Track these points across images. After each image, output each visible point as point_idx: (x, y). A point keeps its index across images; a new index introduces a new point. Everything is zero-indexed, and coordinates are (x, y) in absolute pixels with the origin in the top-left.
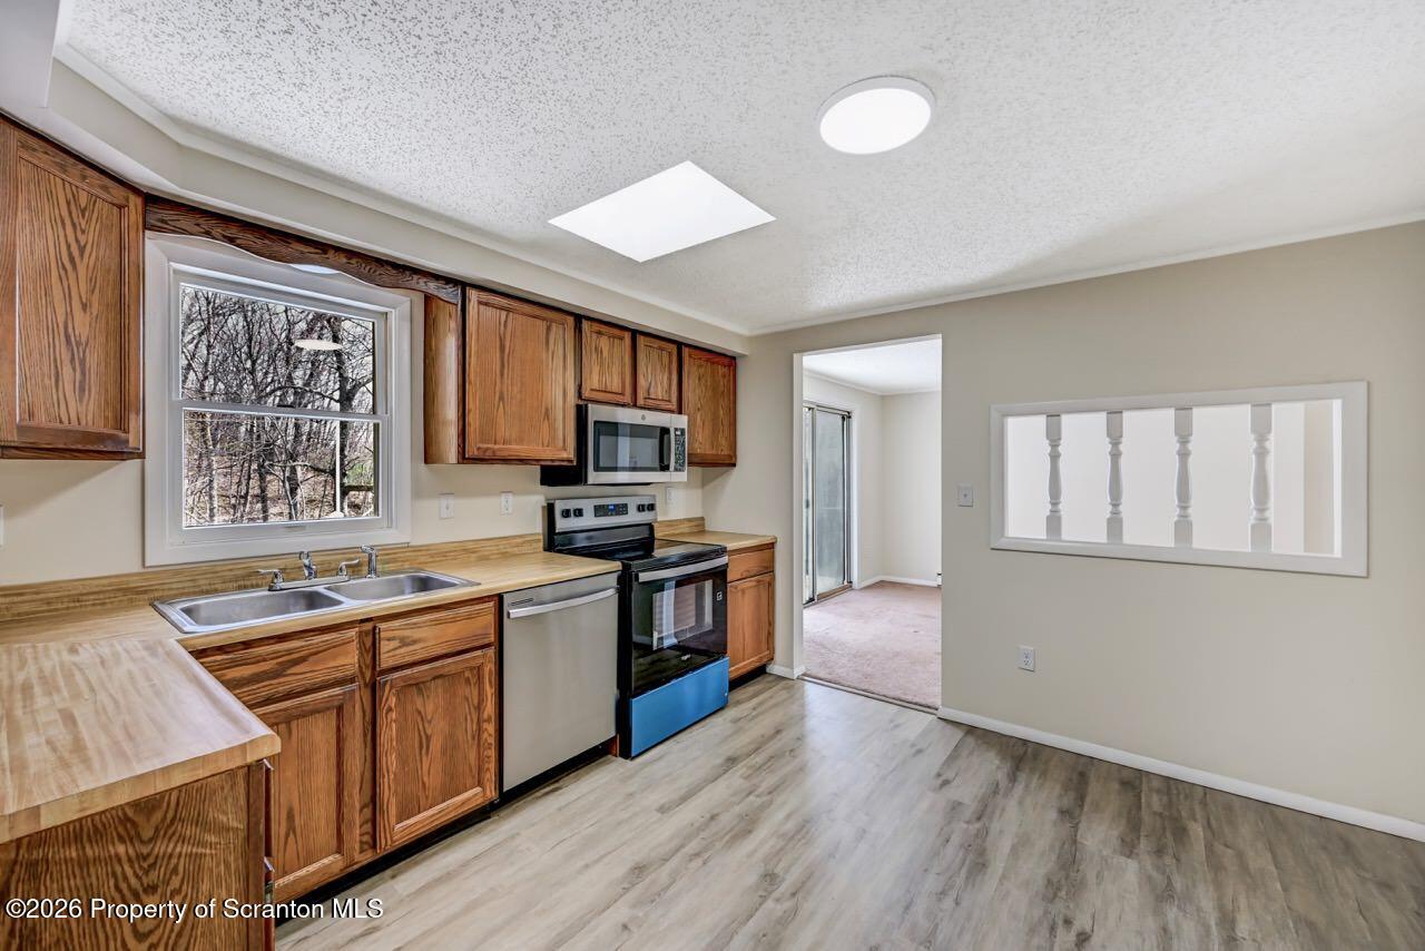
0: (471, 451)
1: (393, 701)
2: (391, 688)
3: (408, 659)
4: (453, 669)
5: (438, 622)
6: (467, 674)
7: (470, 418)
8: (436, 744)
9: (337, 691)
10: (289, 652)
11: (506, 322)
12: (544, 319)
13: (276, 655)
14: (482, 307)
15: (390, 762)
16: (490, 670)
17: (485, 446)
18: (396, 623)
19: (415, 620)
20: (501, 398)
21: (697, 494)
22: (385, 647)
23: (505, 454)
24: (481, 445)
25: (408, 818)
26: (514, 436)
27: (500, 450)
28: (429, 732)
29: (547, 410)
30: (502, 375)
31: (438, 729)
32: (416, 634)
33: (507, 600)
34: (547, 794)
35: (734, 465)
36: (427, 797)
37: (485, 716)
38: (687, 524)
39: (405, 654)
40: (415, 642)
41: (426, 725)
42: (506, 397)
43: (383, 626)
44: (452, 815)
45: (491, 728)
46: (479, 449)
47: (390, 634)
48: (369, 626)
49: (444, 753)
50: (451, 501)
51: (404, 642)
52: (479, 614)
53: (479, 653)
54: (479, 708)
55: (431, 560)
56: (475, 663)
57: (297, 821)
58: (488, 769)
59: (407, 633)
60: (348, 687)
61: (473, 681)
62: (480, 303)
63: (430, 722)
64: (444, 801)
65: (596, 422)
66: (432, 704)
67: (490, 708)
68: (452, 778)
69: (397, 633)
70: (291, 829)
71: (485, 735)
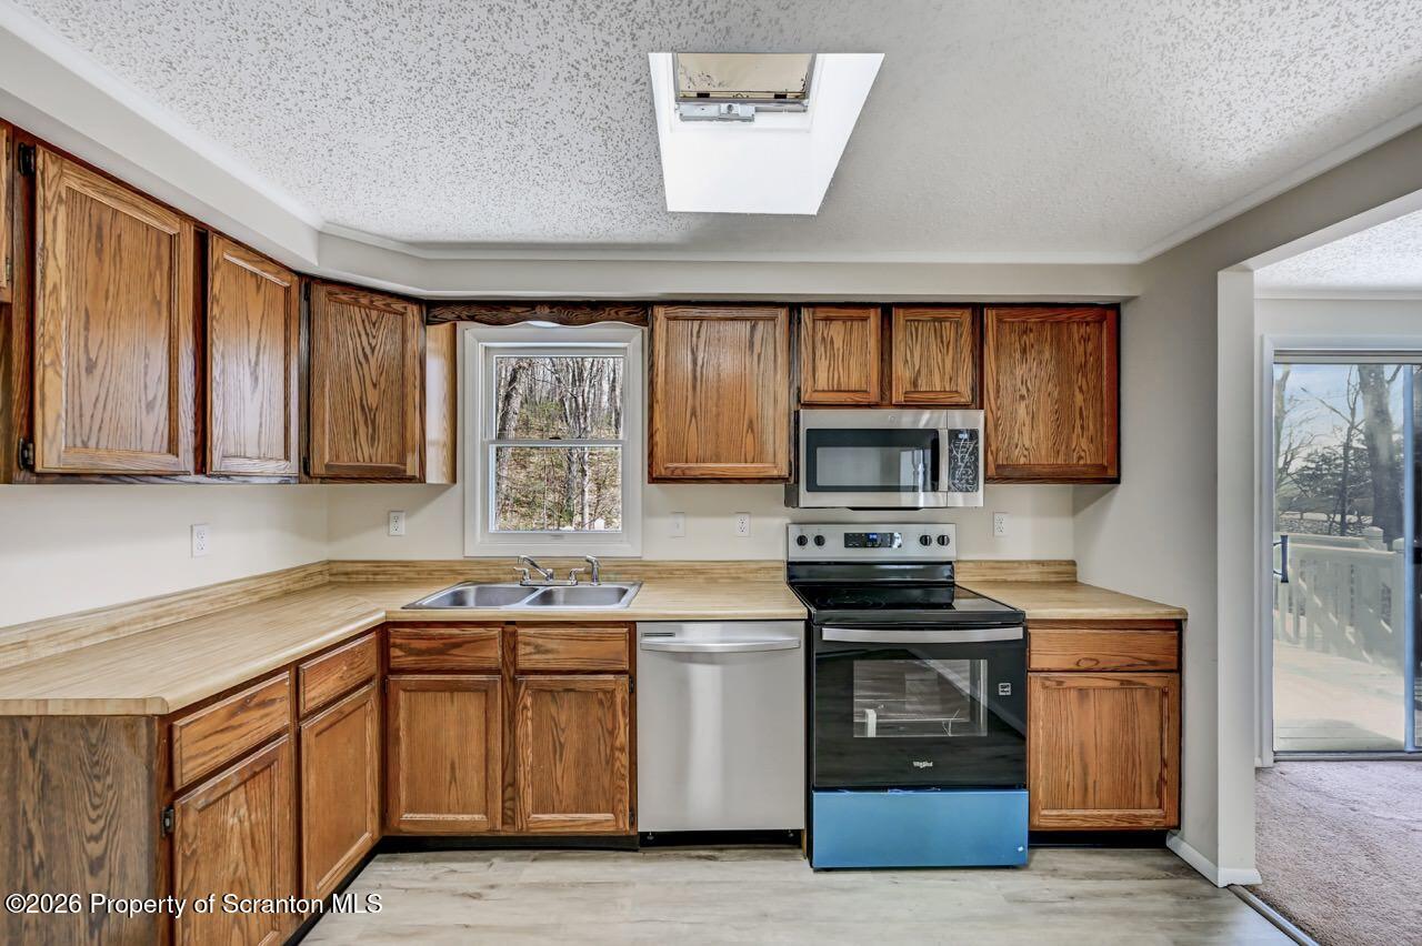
0: (660, 471)
1: (529, 701)
2: (526, 688)
3: (541, 666)
4: (582, 687)
5: (571, 638)
6: (600, 695)
7: (658, 438)
8: (570, 754)
9: (483, 678)
10: (451, 636)
11: (699, 332)
12: (746, 319)
13: (442, 637)
14: (671, 323)
15: (527, 755)
16: (623, 698)
17: (675, 465)
18: (532, 631)
19: (548, 631)
20: (694, 413)
21: (1065, 525)
22: (522, 650)
23: (697, 473)
24: (669, 465)
25: (544, 813)
26: (708, 453)
27: (689, 468)
28: (562, 740)
29: (751, 422)
30: (694, 388)
31: (572, 738)
32: (551, 645)
33: (641, 628)
34: (699, 857)
35: (1117, 481)
36: (561, 802)
37: (618, 744)
38: (1034, 569)
39: (539, 661)
40: (547, 651)
41: (560, 733)
42: (698, 413)
43: (521, 631)
44: (583, 829)
45: (624, 759)
46: (666, 469)
47: (528, 639)
48: (510, 629)
49: (577, 764)
50: (681, 520)
51: (539, 650)
52: (611, 637)
53: (611, 677)
54: (612, 733)
55: (657, 576)
56: (610, 687)
57: (458, 774)
58: (620, 800)
59: (540, 641)
60: (491, 677)
61: (607, 704)
62: (669, 319)
63: (563, 730)
64: (577, 812)
65: (809, 431)
66: (566, 713)
67: (622, 737)
68: (585, 794)
69: (533, 640)
70: (453, 777)
71: (618, 764)
